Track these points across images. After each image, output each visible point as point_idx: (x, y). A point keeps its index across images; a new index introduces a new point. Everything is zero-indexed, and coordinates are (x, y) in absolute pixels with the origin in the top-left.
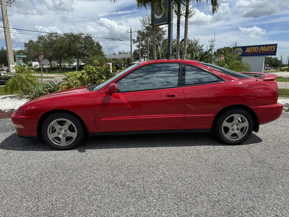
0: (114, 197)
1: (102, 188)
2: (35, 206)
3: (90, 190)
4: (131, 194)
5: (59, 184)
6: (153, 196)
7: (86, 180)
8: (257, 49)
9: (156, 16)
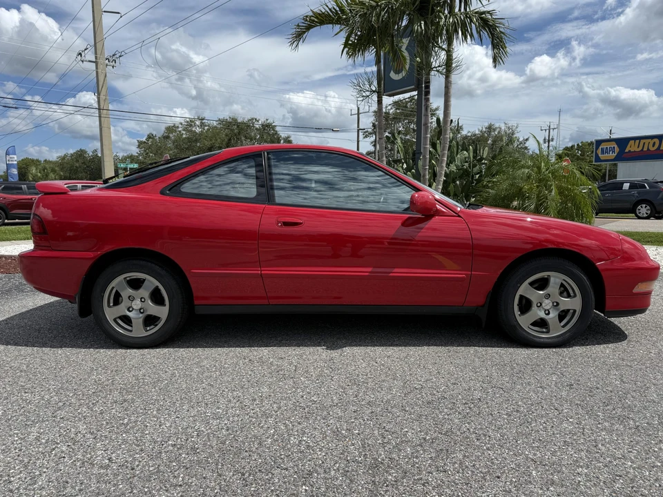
0: (241, 376)
8: (654, 143)
9: (393, 75)
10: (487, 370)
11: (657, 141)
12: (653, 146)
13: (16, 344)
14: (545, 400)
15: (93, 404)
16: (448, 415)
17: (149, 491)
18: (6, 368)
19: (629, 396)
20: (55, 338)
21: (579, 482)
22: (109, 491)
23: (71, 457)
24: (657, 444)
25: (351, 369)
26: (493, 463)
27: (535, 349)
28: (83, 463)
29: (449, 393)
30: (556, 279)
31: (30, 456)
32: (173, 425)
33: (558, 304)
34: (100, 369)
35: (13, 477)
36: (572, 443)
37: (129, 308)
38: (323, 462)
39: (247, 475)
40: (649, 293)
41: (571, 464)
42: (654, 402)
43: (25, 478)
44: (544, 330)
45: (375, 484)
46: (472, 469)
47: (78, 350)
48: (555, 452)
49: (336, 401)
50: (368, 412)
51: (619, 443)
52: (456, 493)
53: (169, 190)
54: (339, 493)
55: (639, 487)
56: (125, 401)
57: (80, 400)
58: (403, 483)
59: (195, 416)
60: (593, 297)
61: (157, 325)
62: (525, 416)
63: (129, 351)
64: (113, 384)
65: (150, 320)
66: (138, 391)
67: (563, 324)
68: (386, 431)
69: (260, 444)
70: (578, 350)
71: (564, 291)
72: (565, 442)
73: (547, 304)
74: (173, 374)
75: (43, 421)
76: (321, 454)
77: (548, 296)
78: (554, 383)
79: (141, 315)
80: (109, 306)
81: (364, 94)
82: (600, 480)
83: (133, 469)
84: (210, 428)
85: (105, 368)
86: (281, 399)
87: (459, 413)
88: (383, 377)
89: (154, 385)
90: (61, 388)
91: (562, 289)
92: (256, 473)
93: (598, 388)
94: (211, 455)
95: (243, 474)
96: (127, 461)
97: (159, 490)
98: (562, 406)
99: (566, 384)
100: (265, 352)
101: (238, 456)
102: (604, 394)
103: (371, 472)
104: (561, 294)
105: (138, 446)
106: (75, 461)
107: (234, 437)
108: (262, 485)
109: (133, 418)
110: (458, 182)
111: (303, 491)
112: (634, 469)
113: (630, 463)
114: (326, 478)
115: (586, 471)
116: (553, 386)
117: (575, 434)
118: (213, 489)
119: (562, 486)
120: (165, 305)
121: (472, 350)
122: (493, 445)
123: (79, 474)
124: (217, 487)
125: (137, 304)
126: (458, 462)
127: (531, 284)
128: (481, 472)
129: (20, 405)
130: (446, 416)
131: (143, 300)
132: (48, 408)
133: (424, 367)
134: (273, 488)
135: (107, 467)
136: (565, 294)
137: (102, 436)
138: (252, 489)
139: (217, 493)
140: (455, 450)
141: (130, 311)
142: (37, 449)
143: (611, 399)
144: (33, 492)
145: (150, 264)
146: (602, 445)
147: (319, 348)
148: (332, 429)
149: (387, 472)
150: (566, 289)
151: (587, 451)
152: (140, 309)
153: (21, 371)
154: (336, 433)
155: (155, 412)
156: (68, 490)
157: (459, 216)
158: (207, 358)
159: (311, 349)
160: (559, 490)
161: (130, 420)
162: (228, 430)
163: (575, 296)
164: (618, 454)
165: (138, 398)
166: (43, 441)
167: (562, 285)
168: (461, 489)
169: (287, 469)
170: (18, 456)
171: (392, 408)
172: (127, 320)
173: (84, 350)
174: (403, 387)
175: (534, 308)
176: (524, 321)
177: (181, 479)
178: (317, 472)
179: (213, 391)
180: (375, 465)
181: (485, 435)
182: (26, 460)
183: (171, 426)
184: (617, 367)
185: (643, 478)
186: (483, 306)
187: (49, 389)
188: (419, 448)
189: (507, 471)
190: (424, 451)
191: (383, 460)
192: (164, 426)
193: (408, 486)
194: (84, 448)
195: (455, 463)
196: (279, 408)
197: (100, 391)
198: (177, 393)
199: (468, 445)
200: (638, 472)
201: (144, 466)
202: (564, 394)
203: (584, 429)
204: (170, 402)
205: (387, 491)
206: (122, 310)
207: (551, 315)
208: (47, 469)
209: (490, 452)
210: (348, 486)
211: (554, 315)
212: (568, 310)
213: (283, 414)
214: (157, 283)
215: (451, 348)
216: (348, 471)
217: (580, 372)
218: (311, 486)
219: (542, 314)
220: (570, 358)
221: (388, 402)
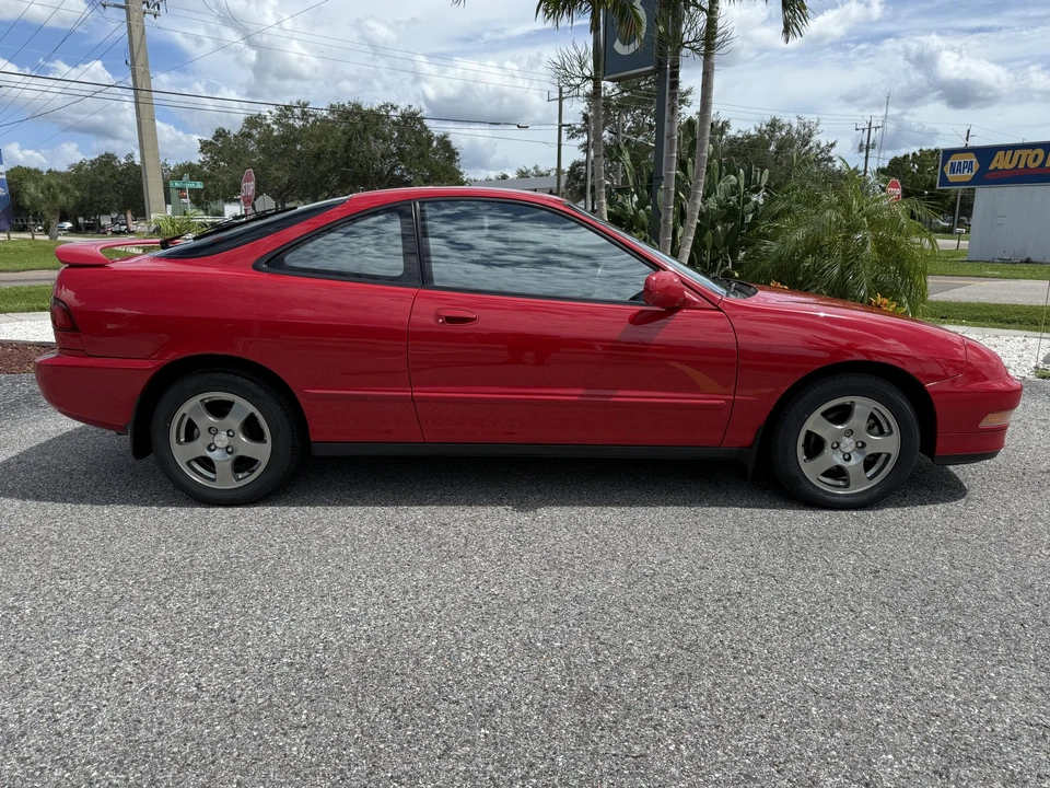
0: (384, 552)
1: (360, 533)
2: (186, 558)
3: (328, 536)
4: (428, 549)
5: (251, 520)
6: (483, 556)
7: (322, 515)
8: (1037, 156)
9: (619, 47)
10: (752, 546)
11: (1041, 152)
12: (1035, 161)
13: (38, 498)
14: (837, 595)
15: (165, 597)
16: (692, 619)
17: (259, 734)
18: (28, 539)
19: (961, 589)
20: (96, 487)
21: (878, 724)
22: (201, 735)
23: (140, 683)
24: (994, 666)
25: (548, 543)
26: (755, 695)
27: (825, 512)
28: (160, 692)
29: (694, 583)
30: (863, 406)
31: (80, 680)
32: (288, 632)
33: (864, 445)
34: (170, 540)
35: (59, 713)
36: (871, 665)
37: (210, 445)
38: (509, 692)
39: (400, 711)
40: (1003, 429)
41: (868, 697)
42: (997, 600)
43: (78, 715)
44: (841, 483)
45: (585, 726)
46: (724, 703)
47: (135, 509)
48: (846, 677)
49: (527, 596)
50: (574, 613)
51: (940, 665)
52: (701, 740)
53: (266, 263)
54: (533, 740)
55: (963, 731)
56: (213, 593)
57: (145, 591)
58: (625, 724)
59: (319, 618)
60: (918, 436)
61: (253, 471)
62: (806, 620)
63: (211, 510)
64: (193, 566)
65: (243, 464)
66: (231, 577)
67: (869, 474)
68: (601, 643)
69: (417, 663)
70: (891, 514)
71: (875, 424)
72: (861, 662)
73: (848, 444)
74: (282, 549)
75: (94, 625)
76: (506, 680)
77: (850, 433)
78: (851, 568)
79: (229, 456)
80: (178, 442)
81: (572, 82)
82: (908, 722)
83: (233, 701)
84: (342, 638)
85: (178, 538)
86: (446, 591)
87: (709, 615)
88: (596, 557)
89: (255, 567)
90: (115, 571)
91: (872, 421)
92: (413, 708)
93: (915, 577)
94: (347, 680)
95: (395, 711)
96: (223, 689)
97: (273, 734)
98: (860, 604)
99: (868, 570)
100: (418, 514)
101: (386, 682)
102: (923, 587)
103: (578, 707)
104: (870, 429)
105: (238, 665)
106: (147, 689)
107: (378, 652)
108: (423, 727)
109: (226, 621)
110: (719, 228)
111: (482, 736)
112: (958, 704)
113: (952, 696)
114: (513, 717)
115: (889, 707)
116: (849, 573)
117: (878, 650)
118: (352, 732)
119: (853, 730)
120: (265, 442)
121: (731, 512)
122: (757, 666)
123: (155, 708)
124: (358, 730)
125: (222, 439)
126: (705, 694)
127: (824, 414)
128: (738, 709)
129: (56, 599)
130: (689, 621)
131: (231, 434)
132: (98, 604)
133: (658, 540)
134: (438, 732)
135: (195, 698)
136: (876, 429)
137: (183, 649)
138: (409, 733)
139: (358, 738)
140: (700, 673)
141: (212, 451)
142: (89, 670)
143: (934, 594)
144: (91, 736)
145: (240, 379)
146: (915, 667)
147: (500, 508)
148: (521, 639)
149: (602, 707)
150: (877, 423)
151: (892, 677)
152: (227, 448)
153: (51, 543)
154: (528, 645)
155: (259, 612)
156: (143, 732)
157: (719, 310)
158: (331, 523)
159: (489, 510)
160: (850, 736)
161: (222, 623)
162: (368, 641)
163: (891, 432)
164: (937, 681)
165: (232, 588)
166: (98, 657)
167: (872, 416)
168: (709, 734)
169: (457, 702)
170: (63, 680)
171: (610, 606)
172: (207, 463)
173: (142, 509)
174: (627, 572)
175: (828, 450)
176: (812, 470)
177: (304, 717)
178: (500, 707)
179: (344, 578)
180: (586, 697)
181: (745, 651)
182: (75, 687)
183: (284, 634)
184: (947, 542)
185: (971, 719)
186: (750, 447)
187: (97, 574)
188: (649, 671)
189: (775, 708)
190: (657, 675)
191: (597, 689)
192: (273, 634)
193: (632, 730)
194: (158, 668)
195: (701, 694)
196: (444, 605)
197: (174, 577)
198: (291, 581)
199: (721, 666)
200: (964, 710)
201: (249, 697)
202: (865, 585)
203: (890, 642)
204: (280, 596)
205: (602, 737)
206: (198, 448)
207: (853, 462)
208: (108, 700)
209: (751, 678)
210: (546, 730)
211: (856, 461)
212: (880, 454)
213: (449, 615)
214: (251, 409)
215: (700, 510)
216: (546, 706)
217: (892, 550)
218: (494, 728)
219: (838, 460)
220: (877, 527)
221: (604, 595)
